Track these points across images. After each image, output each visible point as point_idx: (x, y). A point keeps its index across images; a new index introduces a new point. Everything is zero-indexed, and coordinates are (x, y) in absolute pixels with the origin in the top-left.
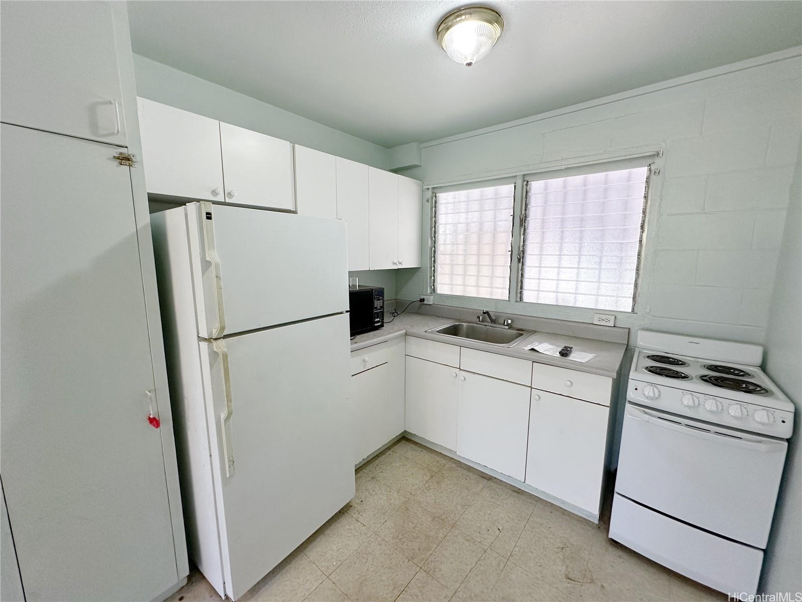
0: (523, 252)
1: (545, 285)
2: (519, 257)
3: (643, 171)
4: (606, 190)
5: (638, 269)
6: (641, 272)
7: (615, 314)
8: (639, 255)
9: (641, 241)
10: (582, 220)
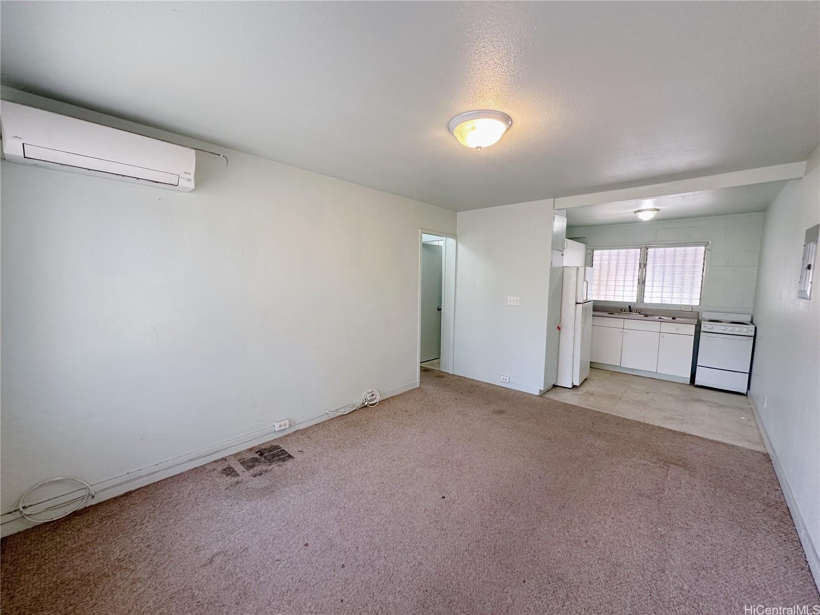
0: (645, 280)
1: (654, 295)
2: (642, 282)
3: (703, 248)
4: (685, 254)
5: (701, 287)
6: (703, 288)
7: (692, 307)
8: (702, 281)
9: (702, 276)
10: (673, 266)
